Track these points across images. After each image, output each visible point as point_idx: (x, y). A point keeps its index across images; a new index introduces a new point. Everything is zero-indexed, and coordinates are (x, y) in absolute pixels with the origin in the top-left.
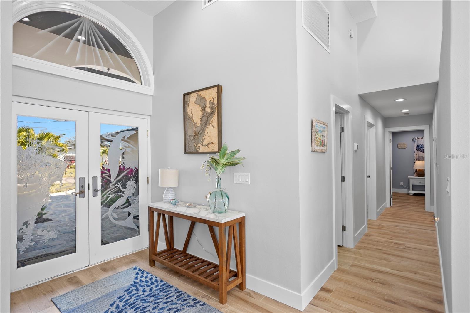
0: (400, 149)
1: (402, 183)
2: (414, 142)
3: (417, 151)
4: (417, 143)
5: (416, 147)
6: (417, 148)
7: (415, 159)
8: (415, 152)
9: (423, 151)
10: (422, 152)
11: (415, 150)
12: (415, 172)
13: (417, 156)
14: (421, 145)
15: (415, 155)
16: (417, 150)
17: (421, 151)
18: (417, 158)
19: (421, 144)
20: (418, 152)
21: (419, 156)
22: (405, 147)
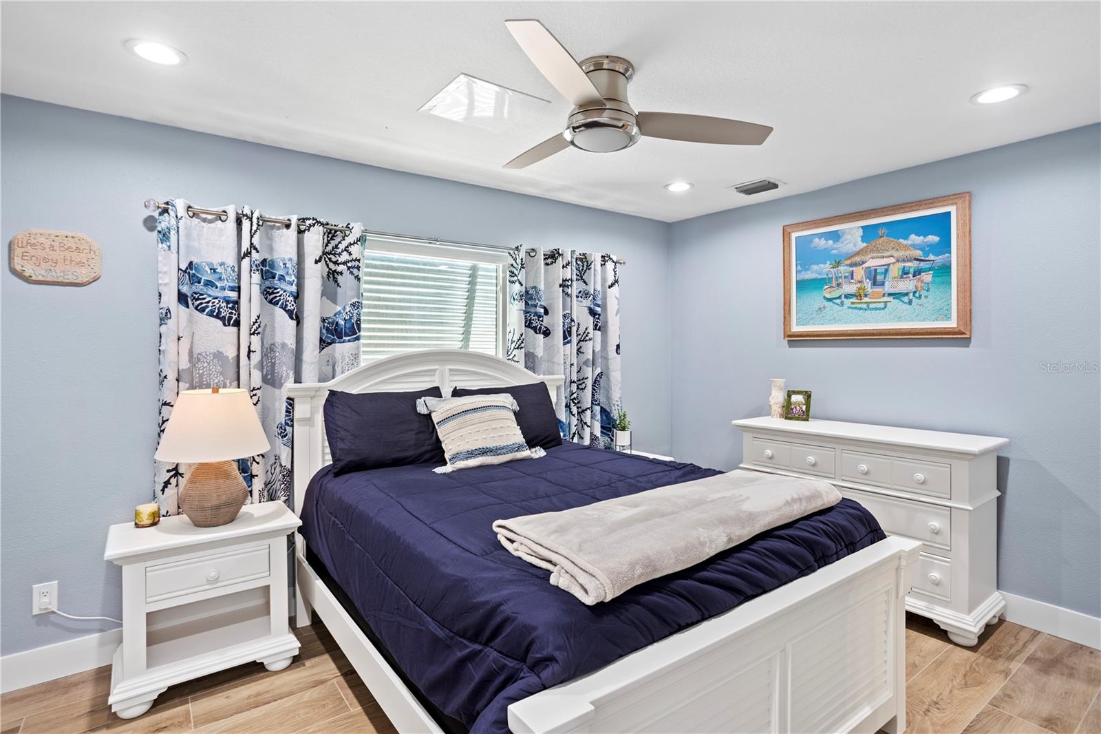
0: (28, 280)
1: (45, 596)
2: (164, 236)
3: (182, 308)
4: (188, 248)
5: (174, 274)
6: (185, 289)
7: (172, 376)
8: (165, 316)
9: (225, 312)
10: (217, 317)
11: (170, 300)
12: (167, 483)
13: (185, 345)
14: (214, 270)
15: (169, 345)
16: (182, 298)
17: (211, 314)
18: (184, 364)
19: (216, 262)
20: (190, 321)
21: (196, 351)
22: (83, 274)
